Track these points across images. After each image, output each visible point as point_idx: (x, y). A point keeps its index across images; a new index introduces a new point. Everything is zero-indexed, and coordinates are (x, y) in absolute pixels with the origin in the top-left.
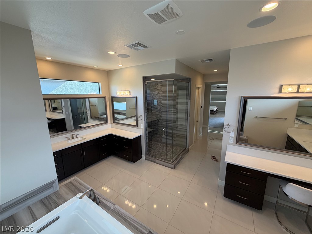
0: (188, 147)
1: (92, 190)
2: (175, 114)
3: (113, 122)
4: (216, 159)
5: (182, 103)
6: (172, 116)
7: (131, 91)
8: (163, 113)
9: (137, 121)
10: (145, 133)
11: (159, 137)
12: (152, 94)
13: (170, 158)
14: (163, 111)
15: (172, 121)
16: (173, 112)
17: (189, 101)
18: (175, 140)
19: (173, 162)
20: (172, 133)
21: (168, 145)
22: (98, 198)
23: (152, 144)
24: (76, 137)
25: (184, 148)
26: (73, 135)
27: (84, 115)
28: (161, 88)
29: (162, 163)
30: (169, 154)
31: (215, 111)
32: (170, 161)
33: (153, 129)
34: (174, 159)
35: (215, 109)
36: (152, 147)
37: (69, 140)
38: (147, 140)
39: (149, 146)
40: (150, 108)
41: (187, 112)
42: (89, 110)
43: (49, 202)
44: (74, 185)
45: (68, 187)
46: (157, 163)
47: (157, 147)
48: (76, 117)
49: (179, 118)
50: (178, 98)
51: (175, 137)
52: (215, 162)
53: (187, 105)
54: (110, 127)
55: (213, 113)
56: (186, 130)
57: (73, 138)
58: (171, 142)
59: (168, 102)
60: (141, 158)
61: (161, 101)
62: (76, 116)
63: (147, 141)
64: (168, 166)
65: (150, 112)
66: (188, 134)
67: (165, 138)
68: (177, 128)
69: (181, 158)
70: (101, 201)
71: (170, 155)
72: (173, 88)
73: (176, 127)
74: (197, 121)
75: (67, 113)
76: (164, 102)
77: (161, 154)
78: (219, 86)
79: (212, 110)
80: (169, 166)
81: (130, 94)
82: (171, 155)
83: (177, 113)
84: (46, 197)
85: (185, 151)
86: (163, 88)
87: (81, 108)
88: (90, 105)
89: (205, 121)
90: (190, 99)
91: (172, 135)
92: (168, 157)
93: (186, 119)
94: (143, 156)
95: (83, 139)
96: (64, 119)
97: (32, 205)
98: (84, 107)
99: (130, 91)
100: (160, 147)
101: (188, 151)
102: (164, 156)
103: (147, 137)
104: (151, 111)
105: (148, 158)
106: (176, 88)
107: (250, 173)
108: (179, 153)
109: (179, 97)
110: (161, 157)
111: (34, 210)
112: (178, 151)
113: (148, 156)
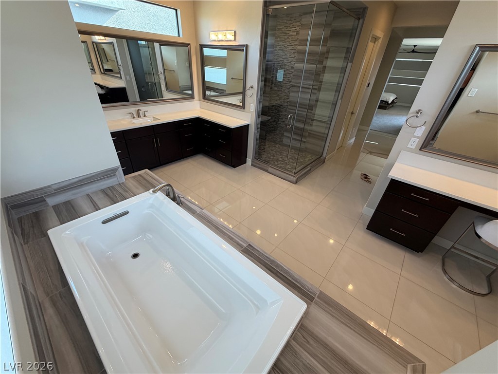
0: (324, 155)
1: (169, 185)
2: (316, 91)
3: (203, 99)
4: (368, 178)
5: (333, 69)
6: (308, 96)
7: (237, 32)
8: (292, 89)
9: (243, 101)
10: (256, 120)
11: (278, 135)
12: (278, 47)
13: (292, 168)
14: (293, 86)
15: (306, 106)
16: (313, 89)
17: (350, 64)
18: (305, 142)
19: (295, 174)
20: (303, 130)
21: (292, 149)
22: (179, 197)
23: (265, 145)
24: (145, 116)
25: (318, 157)
26: (139, 110)
27: (156, 85)
28: (297, 32)
29: (278, 172)
30: (292, 162)
31: (390, 102)
32: (292, 172)
33: (269, 118)
34: (297, 170)
35: (391, 98)
36: (264, 149)
37: (133, 118)
38: (259, 134)
39: (260, 147)
40: (270, 77)
41: (338, 91)
42: (162, 72)
43: (114, 194)
44: (145, 179)
45: (137, 180)
46: (269, 173)
47: (272, 150)
48: (143, 89)
49: (320, 101)
50: (327, 58)
51: (305, 137)
52: (366, 184)
53: (343, 75)
54: (198, 107)
55: (384, 106)
56: (328, 126)
57: (139, 116)
58: (298, 145)
59: (305, 66)
60: (246, 163)
61: (293, 63)
62: (143, 87)
63: (258, 136)
64: (286, 178)
65: (269, 86)
66: (331, 132)
67: (289, 137)
68: (313, 120)
69: (310, 170)
70: (183, 202)
71: (292, 164)
72: (322, 34)
73: (312, 118)
74: (352, 113)
75: (128, 77)
76: (298, 66)
77: (278, 160)
78: (417, 49)
79: (384, 100)
80: (288, 179)
81: (235, 40)
82: (295, 164)
83: (319, 90)
84: (108, 187)
85: (319, 160)
86: (302, 32)
87: (150, 74)
88: (164, 70)
89: (367, 119)
90: (352, 62)
91: (301, 133)
92: (289, 166)
93: (333, 104)
94: (249, 161)
95: (155, 119)
96: (125, 88)
97: (92, 193)
98: (154, 73)
99: (235, 32)
100: (278, 151)
101: (324, 162)
102: (283, 164)
103: (258, 129)
104: (270, 84)
105: (256, 163)
106: (328, 32)
107: (428, 198)
108: (308, 163)
109: (330, 55)
110: (278, 164)
111: (95, 199)
112: (307, 159)
113: (256, 161)
